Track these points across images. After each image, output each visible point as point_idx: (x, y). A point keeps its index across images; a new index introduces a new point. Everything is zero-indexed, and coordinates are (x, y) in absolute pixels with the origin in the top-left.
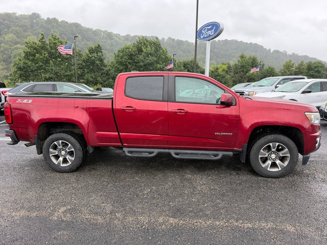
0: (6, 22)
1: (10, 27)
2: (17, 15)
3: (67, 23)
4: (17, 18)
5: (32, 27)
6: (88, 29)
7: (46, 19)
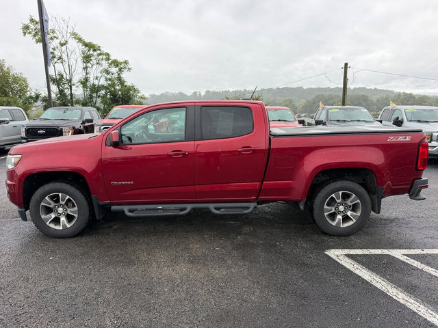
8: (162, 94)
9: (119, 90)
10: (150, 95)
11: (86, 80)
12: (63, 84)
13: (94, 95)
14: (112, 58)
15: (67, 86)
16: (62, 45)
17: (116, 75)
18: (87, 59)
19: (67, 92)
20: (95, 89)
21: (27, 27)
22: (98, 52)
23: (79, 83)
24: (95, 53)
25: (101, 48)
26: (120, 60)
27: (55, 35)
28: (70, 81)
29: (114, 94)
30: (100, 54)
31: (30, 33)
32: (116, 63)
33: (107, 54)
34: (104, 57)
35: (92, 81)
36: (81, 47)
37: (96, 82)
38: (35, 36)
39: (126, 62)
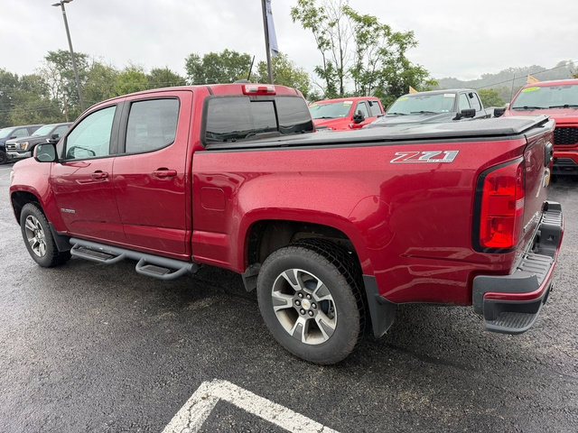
8: (502, 72)
9: (401, 75)
10: (483, 76)
11: (359, 67)
12: (334, 75)
13: (367, 86)
14: (393, 31)
15: (337, 78)
16: (332, 25)
17: (397, 55)
18: (362, 38)
19: (337, 86)
20: (369, 78)
21: (296, 11)
22: (375, 26)
23: (349, 73)
24: (371, 29)
25: (378, 21)
26: (403, 32)
27: (325, 14)
28: (341, 71)
29: (394, 82)
30: (377, 29)
31: (299, 18)
32: (397, 38)
33: (387, 27)
34: (383, 32)
35: (366, 67)
36: (355, 24)
37: (371, 69)
38: (304, 20)
39: (410, 35)
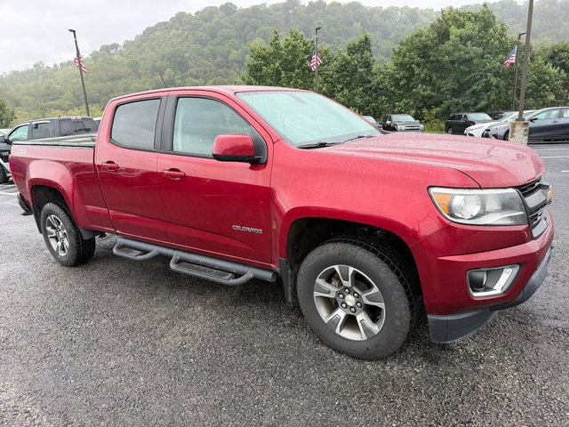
0: (253, 20)
1: (257, 28)
2: (267, 6)
3: (339, 4)
4: (266, 11)
5: (287, 22)
6: (374, 10)
7: (307, 5)
